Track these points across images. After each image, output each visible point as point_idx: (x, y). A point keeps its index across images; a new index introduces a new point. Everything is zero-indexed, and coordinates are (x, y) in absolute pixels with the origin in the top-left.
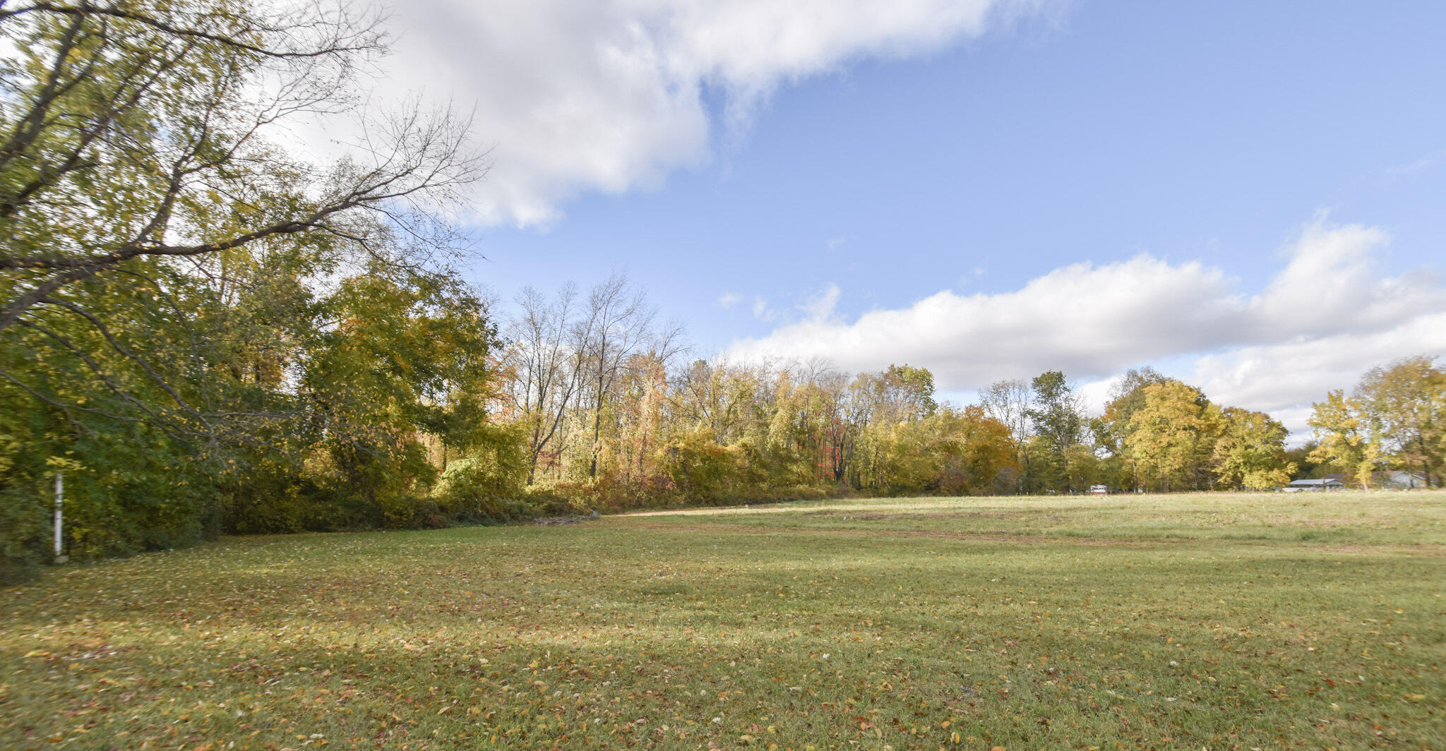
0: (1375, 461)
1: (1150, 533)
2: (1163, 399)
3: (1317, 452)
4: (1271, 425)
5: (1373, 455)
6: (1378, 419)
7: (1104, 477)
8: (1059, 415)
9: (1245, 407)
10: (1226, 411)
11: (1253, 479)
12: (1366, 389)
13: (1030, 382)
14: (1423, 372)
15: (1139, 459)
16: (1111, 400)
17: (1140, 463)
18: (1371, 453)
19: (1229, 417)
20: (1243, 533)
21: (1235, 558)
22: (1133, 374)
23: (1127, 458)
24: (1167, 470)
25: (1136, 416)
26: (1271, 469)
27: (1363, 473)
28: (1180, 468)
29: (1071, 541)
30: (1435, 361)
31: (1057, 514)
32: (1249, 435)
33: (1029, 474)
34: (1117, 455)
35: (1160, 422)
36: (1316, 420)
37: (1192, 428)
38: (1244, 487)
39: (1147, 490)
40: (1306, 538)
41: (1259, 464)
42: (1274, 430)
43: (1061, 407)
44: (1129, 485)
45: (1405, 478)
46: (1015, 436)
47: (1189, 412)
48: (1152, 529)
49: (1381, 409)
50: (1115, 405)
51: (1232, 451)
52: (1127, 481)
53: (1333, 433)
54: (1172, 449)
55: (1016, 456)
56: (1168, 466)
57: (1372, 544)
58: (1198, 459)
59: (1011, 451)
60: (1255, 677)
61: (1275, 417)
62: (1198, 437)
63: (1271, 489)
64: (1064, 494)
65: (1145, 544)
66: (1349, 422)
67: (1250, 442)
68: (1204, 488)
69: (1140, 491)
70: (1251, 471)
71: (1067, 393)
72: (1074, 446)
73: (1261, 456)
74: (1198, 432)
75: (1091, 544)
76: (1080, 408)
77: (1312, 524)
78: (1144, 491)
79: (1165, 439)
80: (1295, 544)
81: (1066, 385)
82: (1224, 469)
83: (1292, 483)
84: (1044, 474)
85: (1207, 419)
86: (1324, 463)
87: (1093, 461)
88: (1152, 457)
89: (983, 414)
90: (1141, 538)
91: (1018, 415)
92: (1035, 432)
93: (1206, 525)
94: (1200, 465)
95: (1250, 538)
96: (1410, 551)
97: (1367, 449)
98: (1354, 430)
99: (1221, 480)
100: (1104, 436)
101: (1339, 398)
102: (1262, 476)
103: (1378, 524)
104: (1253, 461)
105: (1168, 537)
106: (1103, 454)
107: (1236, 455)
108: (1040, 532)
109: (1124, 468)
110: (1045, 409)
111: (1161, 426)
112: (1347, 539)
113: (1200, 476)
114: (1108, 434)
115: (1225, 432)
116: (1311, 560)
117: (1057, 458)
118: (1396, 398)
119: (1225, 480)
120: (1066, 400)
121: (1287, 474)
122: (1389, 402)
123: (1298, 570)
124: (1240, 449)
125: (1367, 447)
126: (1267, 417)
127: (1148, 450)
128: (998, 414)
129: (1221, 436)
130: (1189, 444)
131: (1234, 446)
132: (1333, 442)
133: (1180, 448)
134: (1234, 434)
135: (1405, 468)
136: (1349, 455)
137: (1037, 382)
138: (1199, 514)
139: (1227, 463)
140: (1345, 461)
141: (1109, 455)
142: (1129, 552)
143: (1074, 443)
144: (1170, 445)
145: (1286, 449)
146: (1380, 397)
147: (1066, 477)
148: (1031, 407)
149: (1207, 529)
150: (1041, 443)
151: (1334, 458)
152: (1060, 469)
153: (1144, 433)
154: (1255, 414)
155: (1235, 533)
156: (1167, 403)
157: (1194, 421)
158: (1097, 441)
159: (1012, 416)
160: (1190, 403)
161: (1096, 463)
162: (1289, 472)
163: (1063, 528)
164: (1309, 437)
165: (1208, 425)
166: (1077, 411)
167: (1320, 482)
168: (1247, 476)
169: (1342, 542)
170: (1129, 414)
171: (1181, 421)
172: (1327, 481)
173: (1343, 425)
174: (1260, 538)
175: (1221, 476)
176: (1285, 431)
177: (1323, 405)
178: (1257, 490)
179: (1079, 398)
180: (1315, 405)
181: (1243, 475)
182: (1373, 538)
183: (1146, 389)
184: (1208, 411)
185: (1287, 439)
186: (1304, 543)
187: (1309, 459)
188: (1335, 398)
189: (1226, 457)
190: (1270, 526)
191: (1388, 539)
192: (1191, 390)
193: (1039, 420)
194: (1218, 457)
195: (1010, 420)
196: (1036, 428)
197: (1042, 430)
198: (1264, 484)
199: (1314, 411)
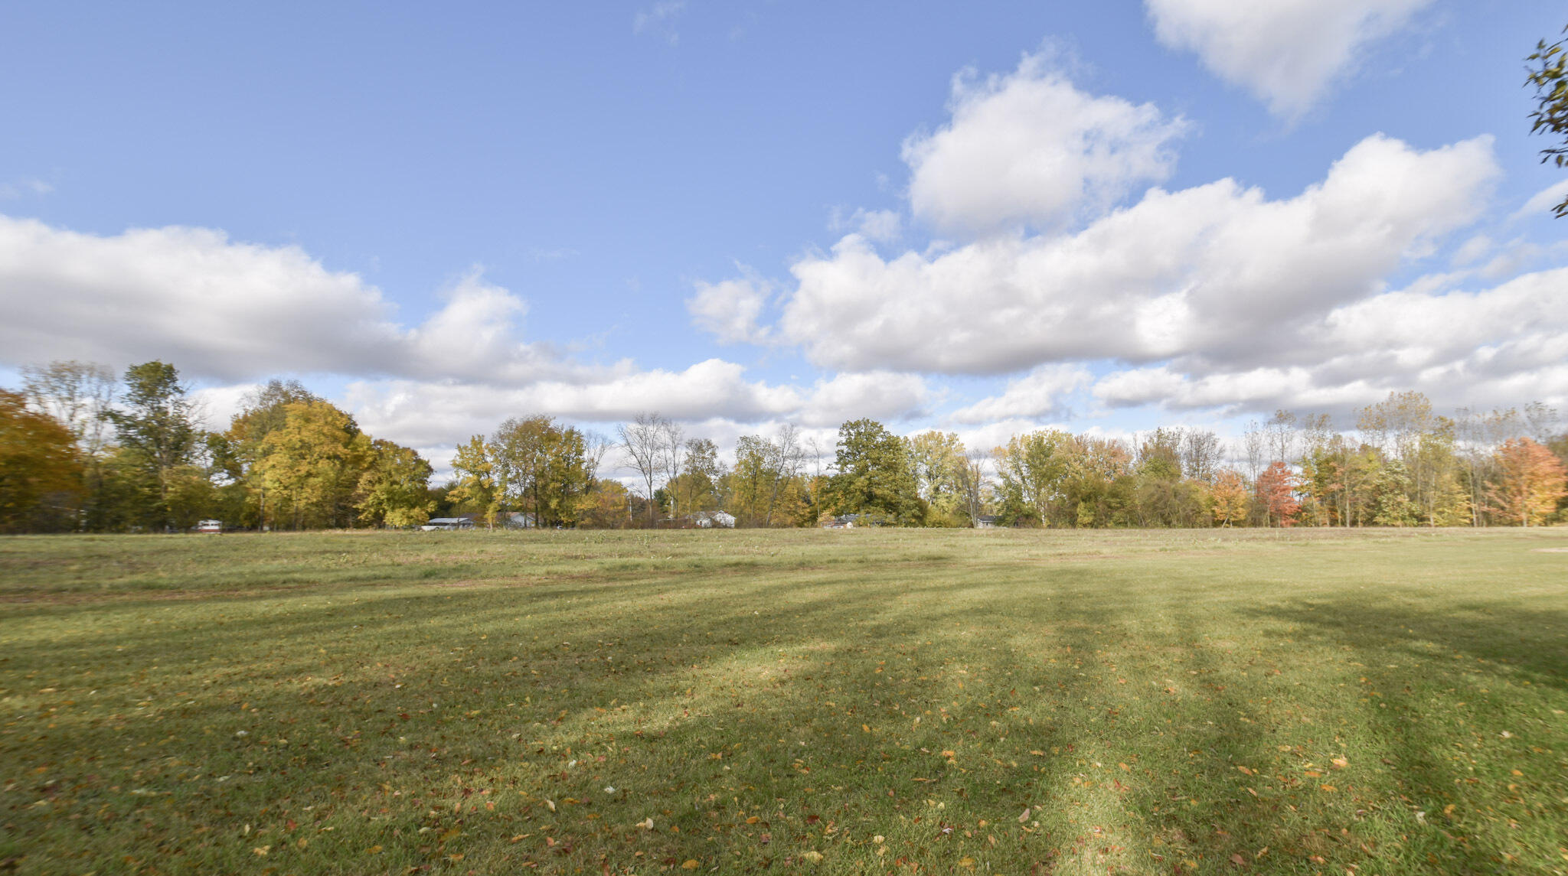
0: (500, 503)
1: (263, 578)
2: (308, 421)
3: (455, 492)
4: (419, 462)
5: (500, 498)
6: (507, 465)
7: (219, 510)
8: (162, 423)
9: (396, 442)
10: (377, 443)
11: (395, 517)
12: (502, 437)
13: (122, 371)
14: (544, 429)
15: (269, 489)
16: (241, 413)
17: (270, 493)
18: (498, 495)
19: (379, 450)
20: (370, 573)
21: (352, 601)
22: (276, 386)
23: (254, 487)
24: (302, 503)
25: (271, 437)
26: (413, 506)
27: (490, 515)
28: (319, 501)
29: (147, 596)
30: (553, 421)
31: (135, 559)
32: (397, 470)
33: (100, 504)
34: (241, 483)
35: (301, 447)
36: (459, 460)
37: (337, 457)
38: (384, 524)
39: (275, 527)
40: (427, 575)
41: (402, 501)
42: (421, 469)
43: (166, 413)
44: (254, 521)
45: (519, 519)
46: (83, 446)
47: (336, 439)
48: (266, 574)
49: (511, 457)
50: (246, 420)
51: (377, 487)
52: (251, 516)
53: (471, 475)
54: (312, 480)
55: (81, 476)
56: (303, 500)
57: (483, 578)
58: (340, 492)
59: (72, 469)
60: (332, 729)
61: (423, 454)
62: (342, 470)
63: (410, 527)
64: (156, 531)
65: (252, 593)
66: (485, 465)
67: (396, 478)
68: (343, 526)
69: (266, 528)
70: (393, 509)
71: (178, 395)
72: (181, 468)
73: (405, 493)
74: (344, 463)
75: (178, 597)
76: (196, 417)
77: (438, 561)
78: (272, 529)
79: (304, 468)
80: (417, 582)
81: (178, 384)
82: (365, 506)
83: (431, 521)
84: (127, 503)
85: (354, 449)
86: (461, 502)
87: (206, 489)
88: (286, 488)
89: (23, 406)
90: (250, 585)
91: (92, 415)
92: (118, 443)
93: (333, 567)
94: (341, 500)
95: (376, 578)
96: (509, 582)
97: (496, 491)
98: (488, 473)
99: (362, 517)
100: (227, 456)
101: (480, 442)
102: (403, 514)
103: (492, 559)
104: (396, 498)
105: (284, 582)
106: (222, 480)
107: (380, 491)
108: (99, 586)
109: (248, 499)
110: (142, 413)
111: (302, 451)
112: (463, 574)
113: (341, 511)
114: (232, 456)
115: (372, 465)
116: (425, 597)
117: (150, 482)
118: (523, 448)
119: (366, 517)
120: (176, 403)
121: (427, 512)
122: (518, 451)
123: (411, 608)
124: (385, 485)
125: (495, 489)
126: (415, 453)
127: (282, 478)
128: (55, 409)
129: (368, 469)
130: (332, 475)
131: (380, 481)
132: (470, 484)
133: (320, 479)
134: (381, 468)
135: (523, 510)
136: (482, 497)
137: (135, 373)
138: (328, 555)
139: (370, 499)
140: (478, 502)
141: (231, 482)
142: (226, 604)
143: (181, 463)
144: (309, 475)
145: (430, 487)
146: (511, 446)
147: (162, 509)
148: (116, 406)
149: (333, 571)
150: (124, 459)
151: (469, 499)
152: (155, 497)
153: (279, 458)
154: (405, 450)
155: (361, 574)
156: (312, 426)
157: (341, 450)
158: (215, 464)
159: (81, 416)
160: (338, 429)
161: (211, 491)
162: (429, 510)
163: (140, 578)
164: (450, 477)
165: (355, 457)
166: (190, 420)
167: (455, 521)
168: (389, 513)
169: (459, 577)
170: (263, 432)
171: (326, 448)
172: (461, 519)
173: (479, 469)
174: (385, 578)
175: (362, 513)
176: (430, 470)
177: (465, 448)
178: (396, 528)
179: (196, 403)
180: (459, 447)
181: (385, 511)
182: (484, 572)
183: (289, 407)
184: (357, 440)
185: (431, 478)
186: (426, 581)
187: (448, 499)
188: (477, 442)
189: (369, 492)
190: (399, 565)
191: (495, 573)
192: (342, 415)
193: (128, 427)
194: (361, 492)
195: (76, 421)
196: (121, 437)
197: (132, 441)
198: (405, 522)
199: (457, 452)
